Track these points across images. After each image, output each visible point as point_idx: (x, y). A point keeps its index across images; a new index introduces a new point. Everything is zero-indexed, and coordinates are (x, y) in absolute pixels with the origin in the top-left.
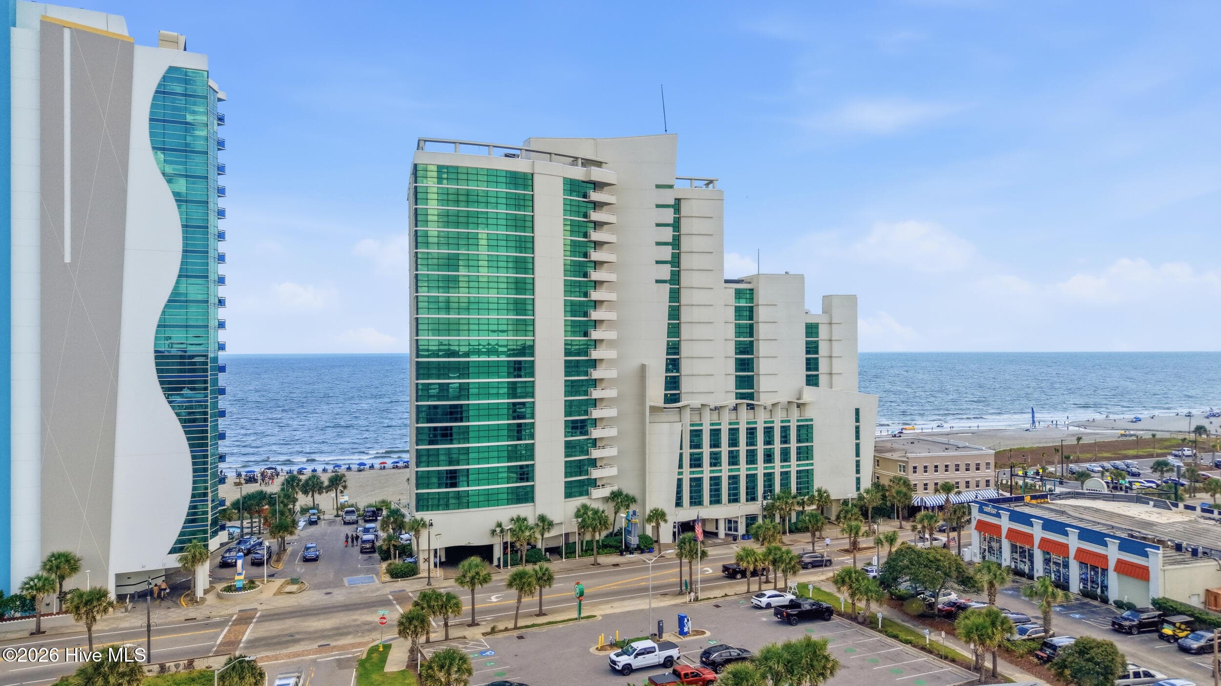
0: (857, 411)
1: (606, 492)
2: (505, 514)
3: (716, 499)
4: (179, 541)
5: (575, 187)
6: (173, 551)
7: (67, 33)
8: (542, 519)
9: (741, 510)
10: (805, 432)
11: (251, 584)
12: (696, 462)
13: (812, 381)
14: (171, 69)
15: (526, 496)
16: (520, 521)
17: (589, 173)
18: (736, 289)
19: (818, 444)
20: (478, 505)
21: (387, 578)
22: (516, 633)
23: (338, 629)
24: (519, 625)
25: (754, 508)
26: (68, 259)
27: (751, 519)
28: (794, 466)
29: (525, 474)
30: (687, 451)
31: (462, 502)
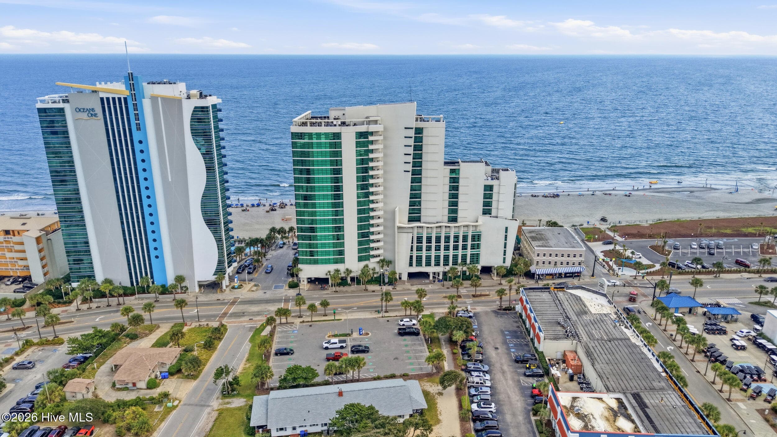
0: (507, 228)
1: (377, 259)
2: (332, 267)
3: (428, 264)
4: (215, 272)
5: (361, 135)
6: (214, 275)
7: (159, 99)
8: (347, 270)
9: (440, 269)
10: (477, 237)
11: (240, 287)
12: (419, 249)
13: (487, 212)
14: (196, 108)
15: (342, 261)
16: (337, 271)
17: (368, 128)
18: (451, 170)
19: (483, 242)
20: (322, 263)
21: (287, 288)
22: (310, 324)
23: (258, 312)
24: (313, 320)
25: (447, 268)
26: (170, 180)
27: (445, 274)
28: (469, 252)
29: (341, 253)
30: (415, 245)
31: (316, 262)
